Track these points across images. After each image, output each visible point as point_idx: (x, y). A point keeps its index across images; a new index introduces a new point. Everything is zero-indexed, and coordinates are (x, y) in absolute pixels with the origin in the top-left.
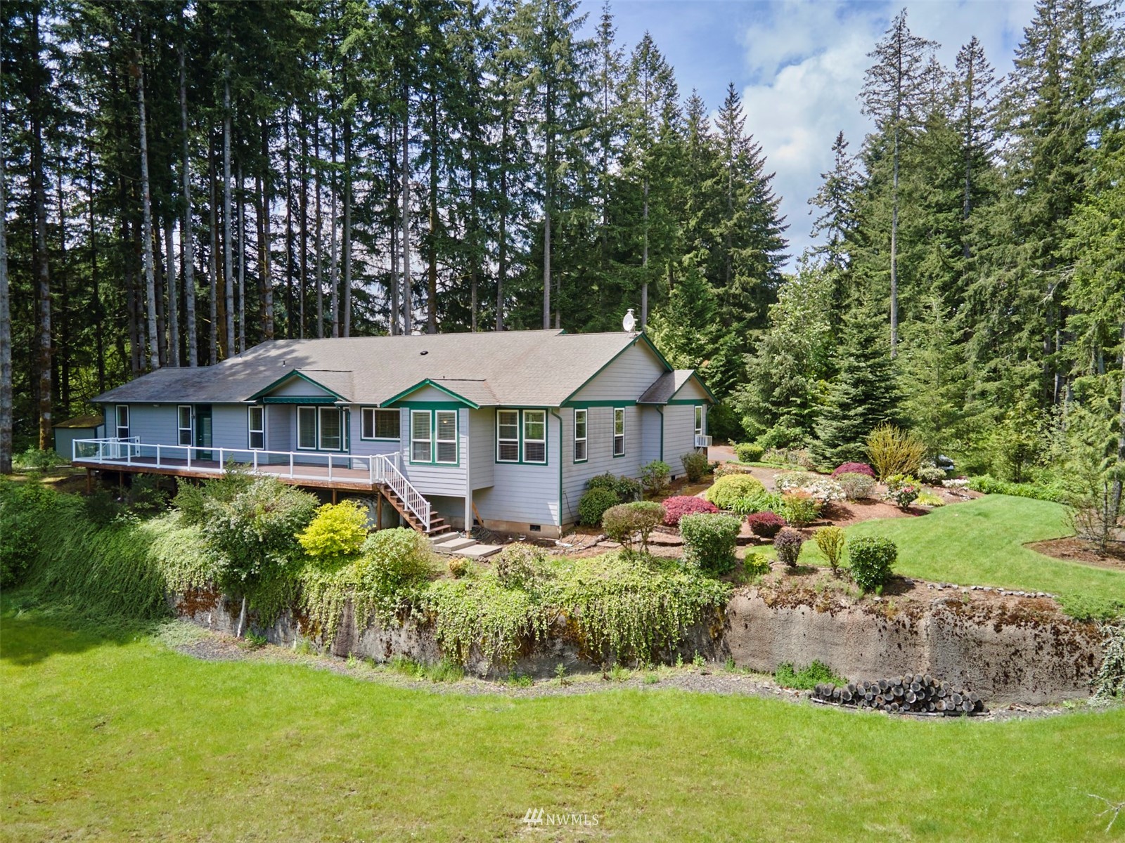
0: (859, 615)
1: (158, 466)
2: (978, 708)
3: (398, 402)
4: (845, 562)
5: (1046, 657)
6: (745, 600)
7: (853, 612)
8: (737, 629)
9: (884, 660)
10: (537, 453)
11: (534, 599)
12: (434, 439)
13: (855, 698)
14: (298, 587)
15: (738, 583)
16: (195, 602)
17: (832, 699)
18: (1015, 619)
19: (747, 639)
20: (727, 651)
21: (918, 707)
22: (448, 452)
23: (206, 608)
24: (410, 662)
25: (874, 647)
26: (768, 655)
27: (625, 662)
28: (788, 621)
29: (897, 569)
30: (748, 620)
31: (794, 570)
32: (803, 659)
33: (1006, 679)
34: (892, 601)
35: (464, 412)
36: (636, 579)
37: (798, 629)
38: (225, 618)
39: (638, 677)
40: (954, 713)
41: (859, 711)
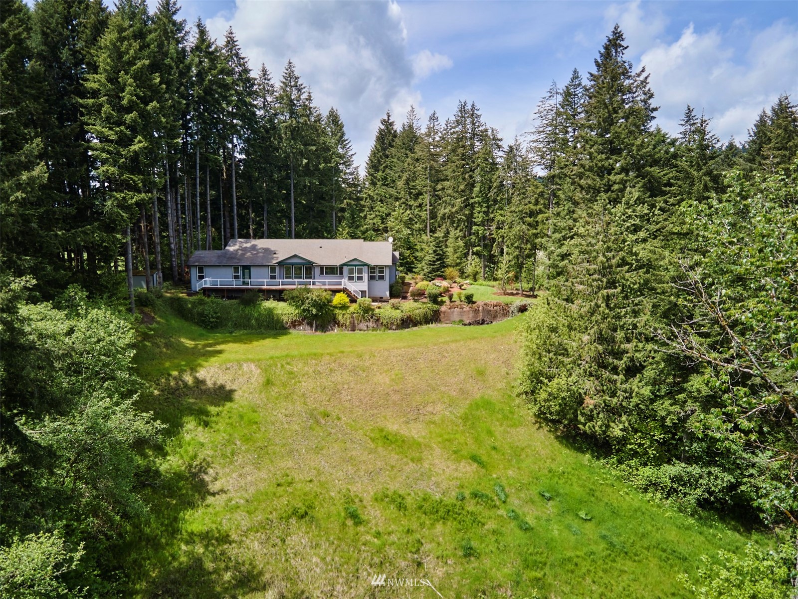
0: (468, 309)
1: (250, 287)
2: (492, 322)
3: (345, 265)
4: (463, 299)
5: (501, 312)
6: (443, 308)
7: (466, 308)
8: (442, 315)
9: (473, 317)
10: (382, 278)
11: (402, 311)
12: (356, 275)
13: (470, 324)
14: (335, 315)
15: (441, 305)
16: (294, 324)
17: (466, 325)
18: (496, 306)
19: (444, 317)
20: (440, 320)
21: (482, 324)
22: (360, 278)
23: (299, 325)
24: (374, 329)
25: (471, 315)
26: (449, 320)
27: (421, 324)
28: (453, 312)
29: (474, 300)
30: (444, 313)
31: (451, 302)
32: (457, 319)
33: (495, 317)
34: (474, 305)
35: (366, 267)
36: (420, 306)
37: (455, 313)
38: (308, 327)
39: (425, 327)
40: (488, 324)
41: (472, 326)
